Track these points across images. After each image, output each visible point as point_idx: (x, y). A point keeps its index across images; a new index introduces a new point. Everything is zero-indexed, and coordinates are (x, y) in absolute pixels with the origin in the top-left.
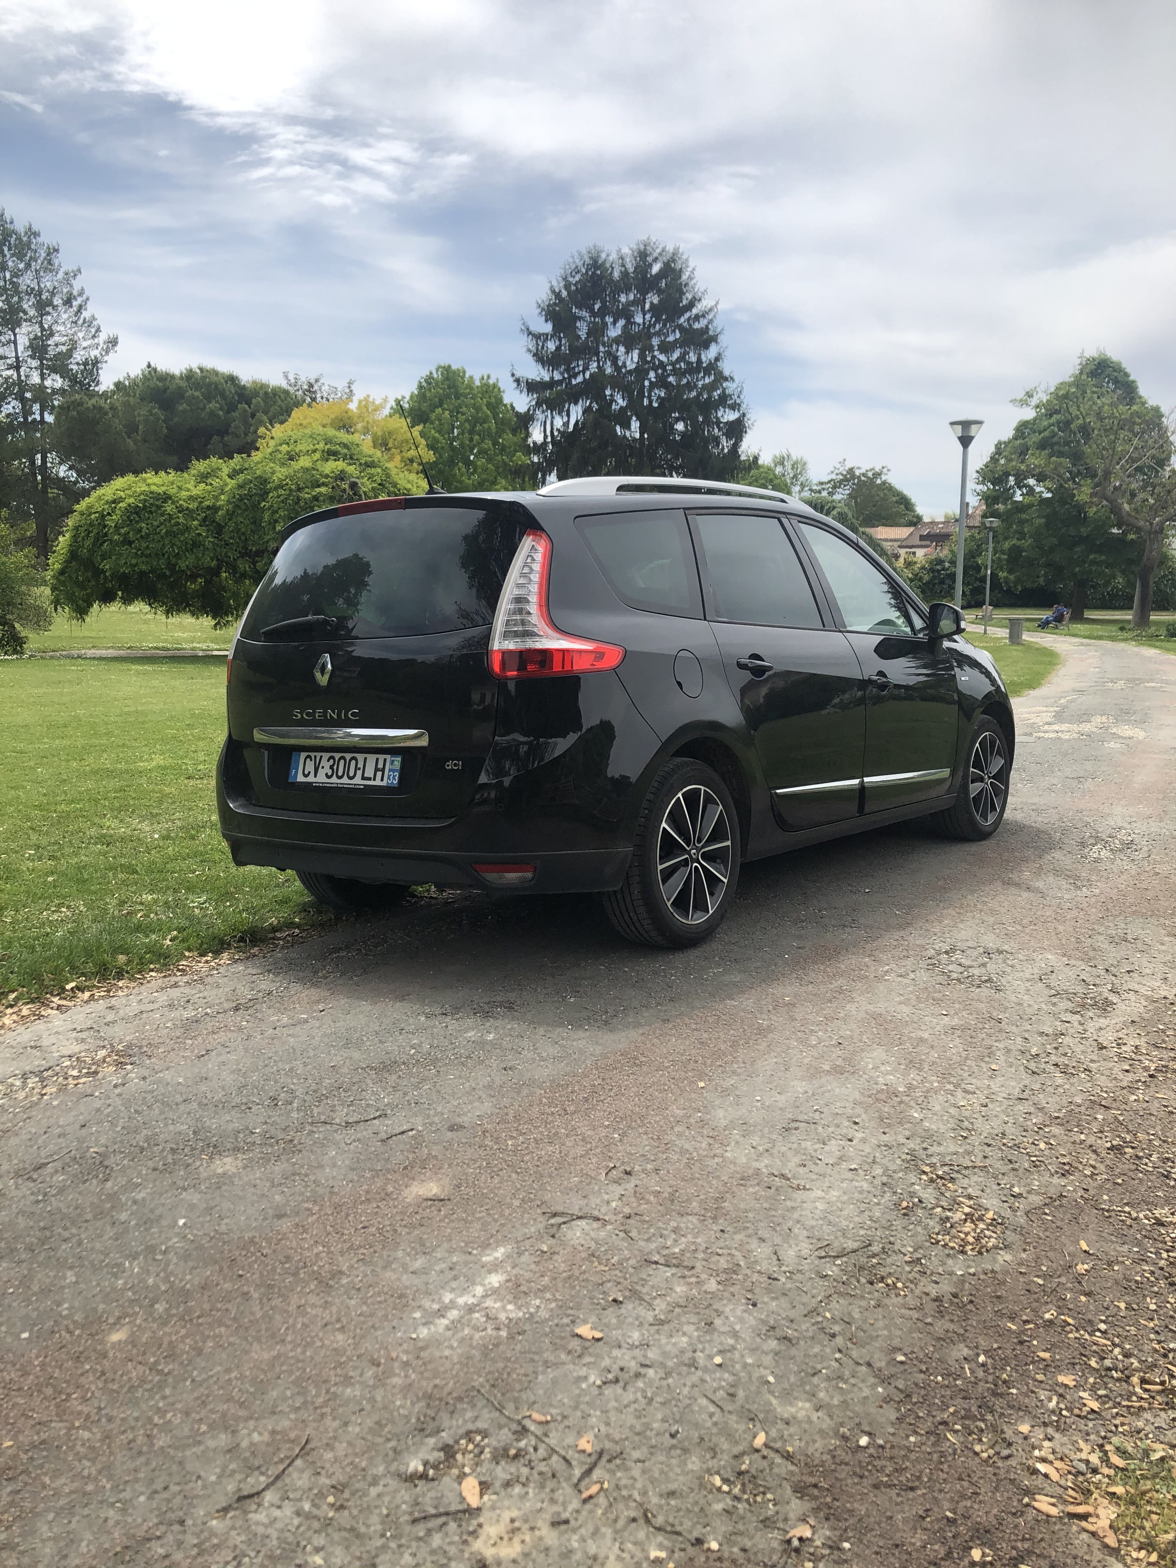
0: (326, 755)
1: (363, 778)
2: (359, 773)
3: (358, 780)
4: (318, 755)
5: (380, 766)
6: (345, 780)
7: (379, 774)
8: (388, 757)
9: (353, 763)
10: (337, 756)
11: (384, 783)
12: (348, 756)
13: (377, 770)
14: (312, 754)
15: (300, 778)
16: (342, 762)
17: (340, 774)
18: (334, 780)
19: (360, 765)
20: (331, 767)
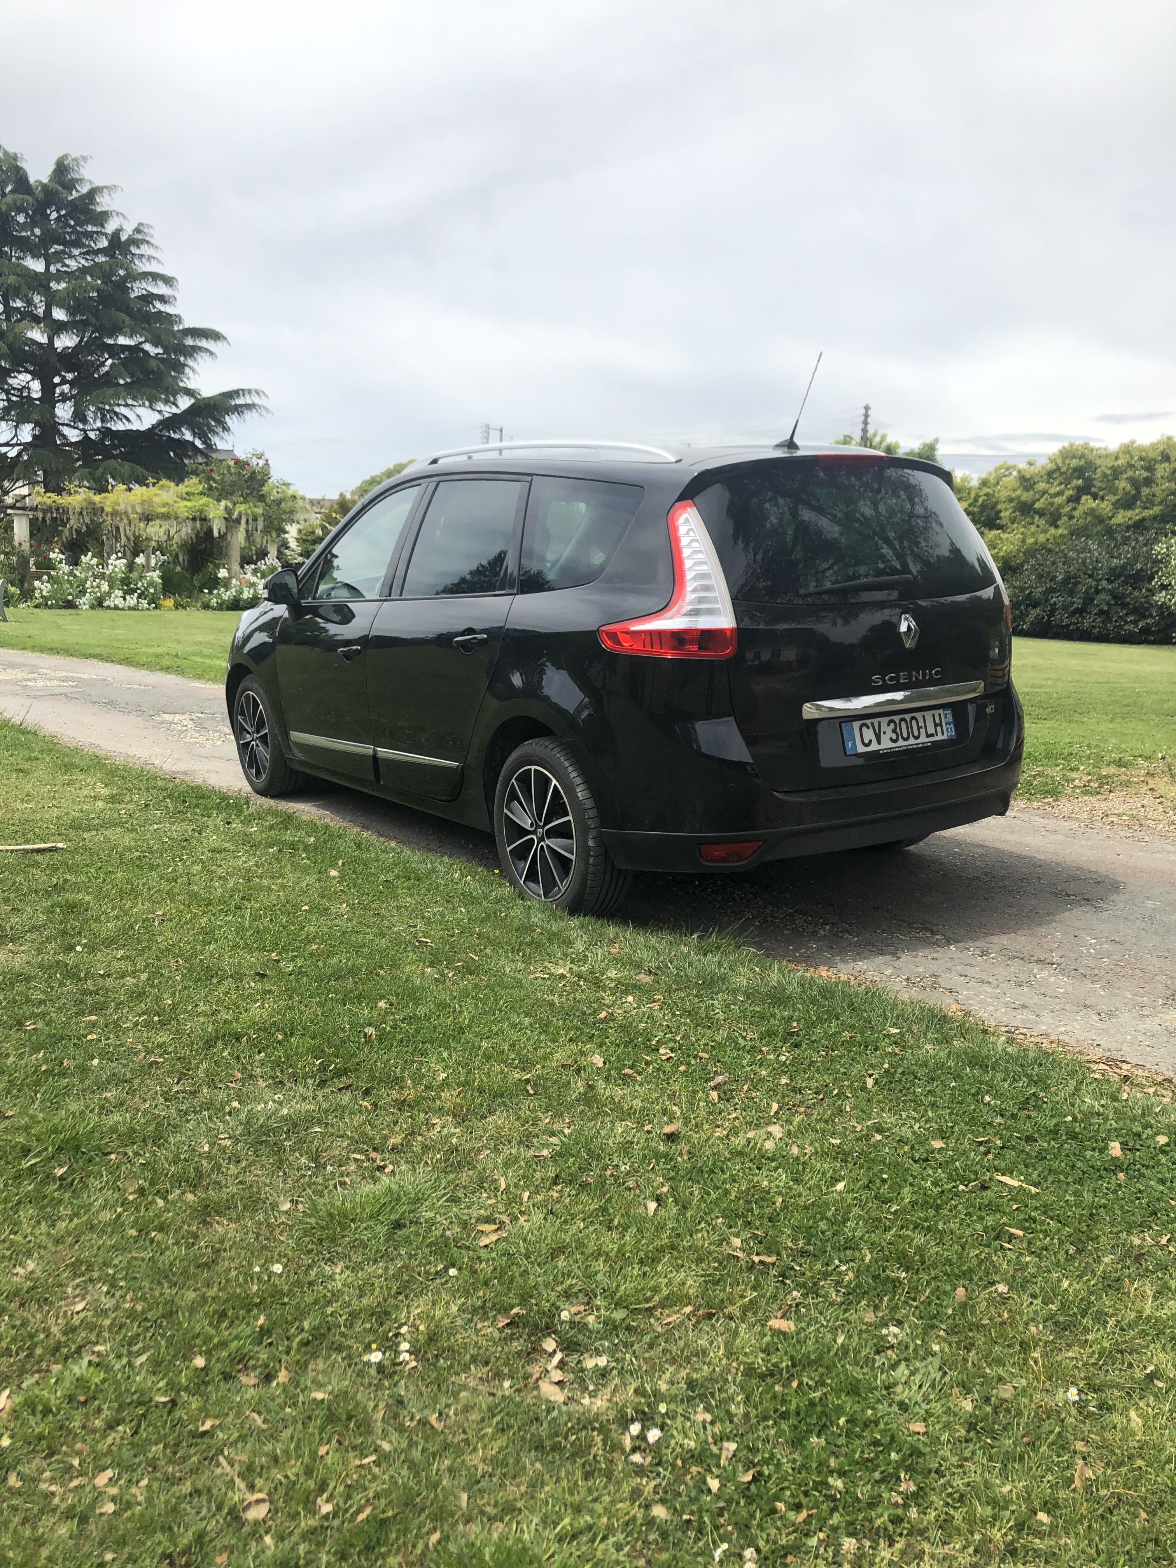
0: (884, 721)
1: (928, 736)
2: (923, 731)
3: (923, 739)
4: (875, 721)
5: (938, 721)
6: (912, 741)
7: (939, 728)
8: (941, 711)
9: (914, 722)
10: (897, 718)
11: (945, 737)
12: (908, 717)
13: (936, 725)
14: (868, 722)
15: (861, 749)
16: (903, 724)
17: (905, 736)
18: (901, 743)
19: (921, 724)
20: (894, 731)
